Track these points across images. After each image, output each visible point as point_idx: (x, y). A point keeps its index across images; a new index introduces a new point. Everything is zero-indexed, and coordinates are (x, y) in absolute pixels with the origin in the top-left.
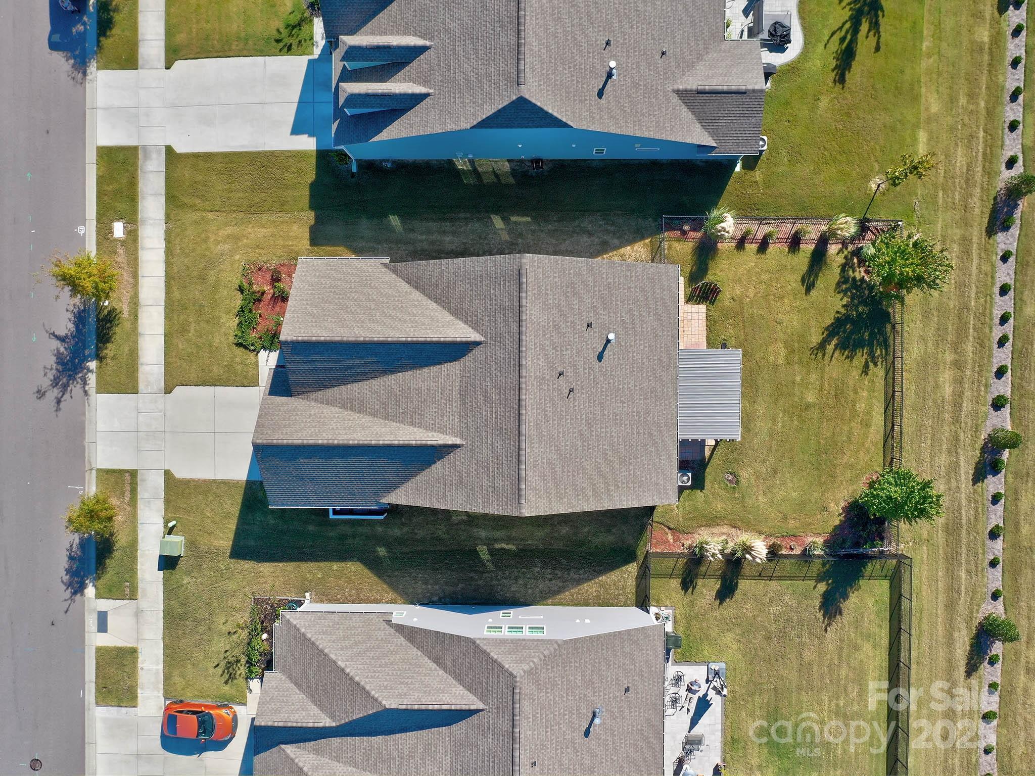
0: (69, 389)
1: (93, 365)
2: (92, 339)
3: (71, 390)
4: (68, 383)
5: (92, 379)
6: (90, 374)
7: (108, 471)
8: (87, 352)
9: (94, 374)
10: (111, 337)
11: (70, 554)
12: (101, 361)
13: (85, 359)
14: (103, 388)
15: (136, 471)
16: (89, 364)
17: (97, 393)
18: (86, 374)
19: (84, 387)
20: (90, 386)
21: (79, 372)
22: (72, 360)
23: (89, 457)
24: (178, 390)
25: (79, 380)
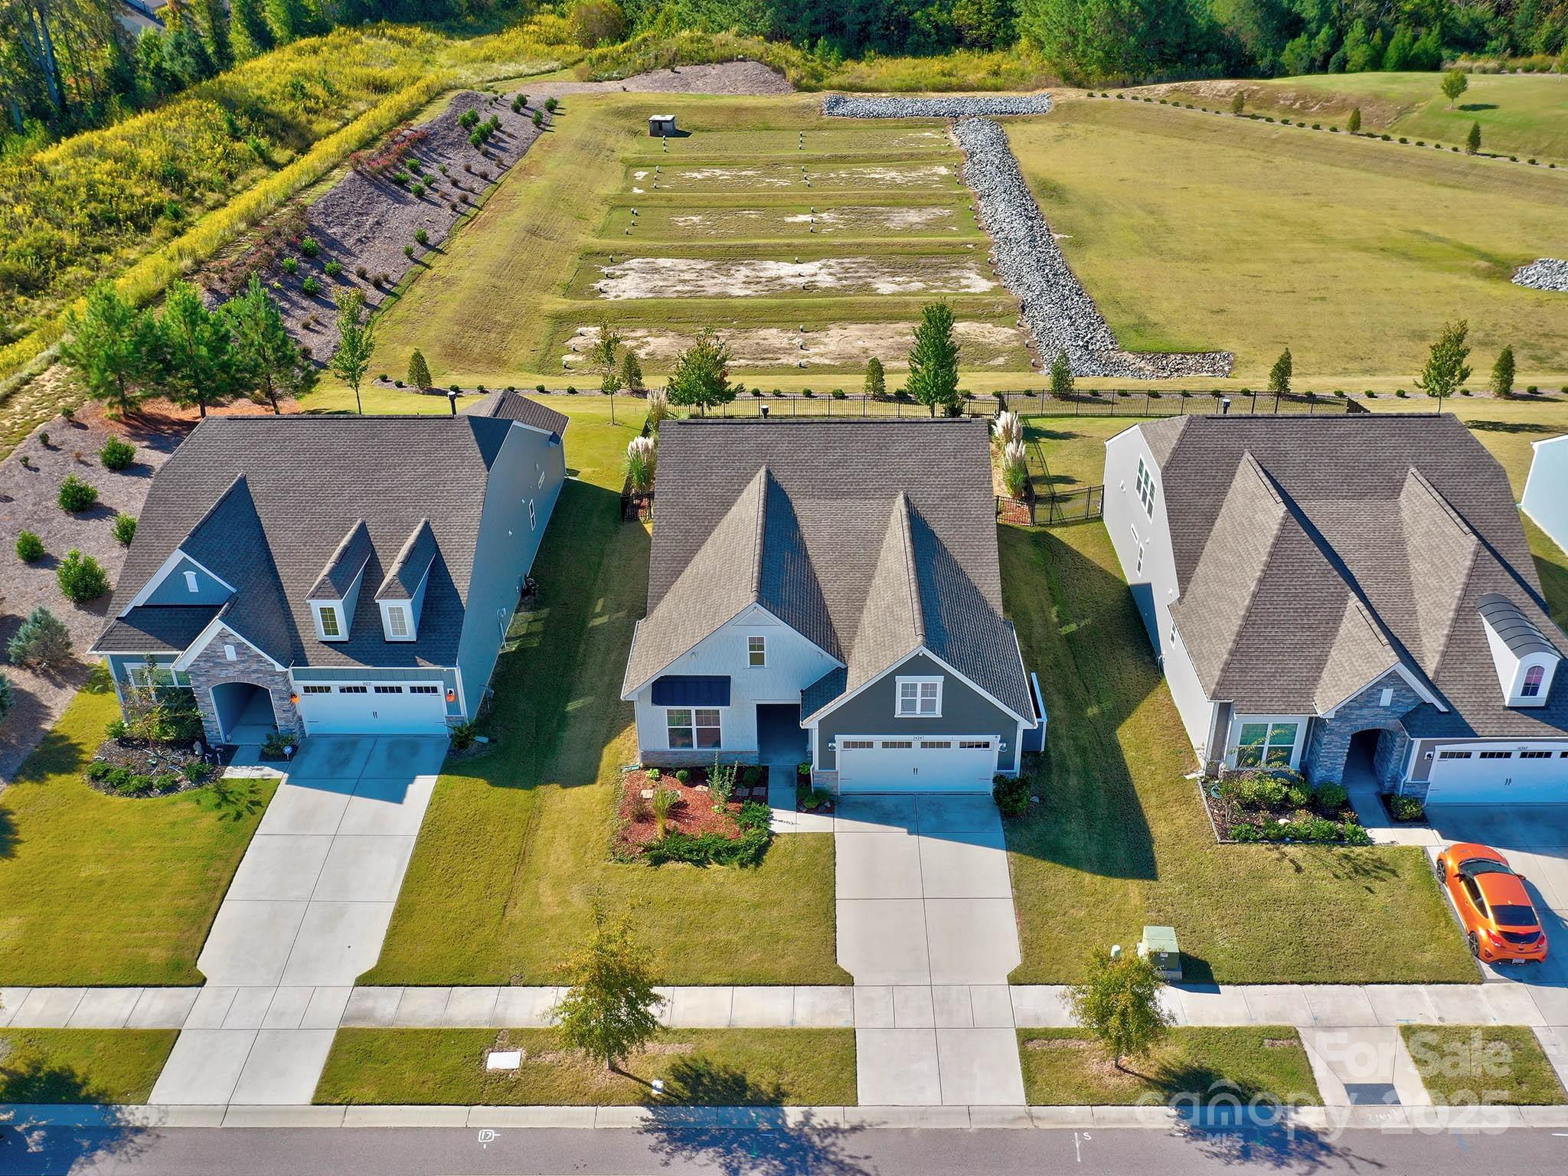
0: (848, 1161)
1: (793, 1115)
2: (734, 1115)
3: (851, 1157)
4: (834, 1163)
5: (825, 1115)
6: (815, 1121)
7: (1029, 1081)
8: (765, 1126)
9: (815, 1109)
10: (733, 1076)
11: (1238, 1157)
12: (785, 1095)
13: (780, 1131)
14: (845, 1092)
15: (1019, 1032)
16: (791, 1122)
17: (856, 1105)
18: (814, 1128)
19: (843, 1132)
20: (840, 1120)
21: (809, 1141)
22: (782, 1156)
23: (1002, 1121)
24: (844, 961)
25: (828, 1141)
